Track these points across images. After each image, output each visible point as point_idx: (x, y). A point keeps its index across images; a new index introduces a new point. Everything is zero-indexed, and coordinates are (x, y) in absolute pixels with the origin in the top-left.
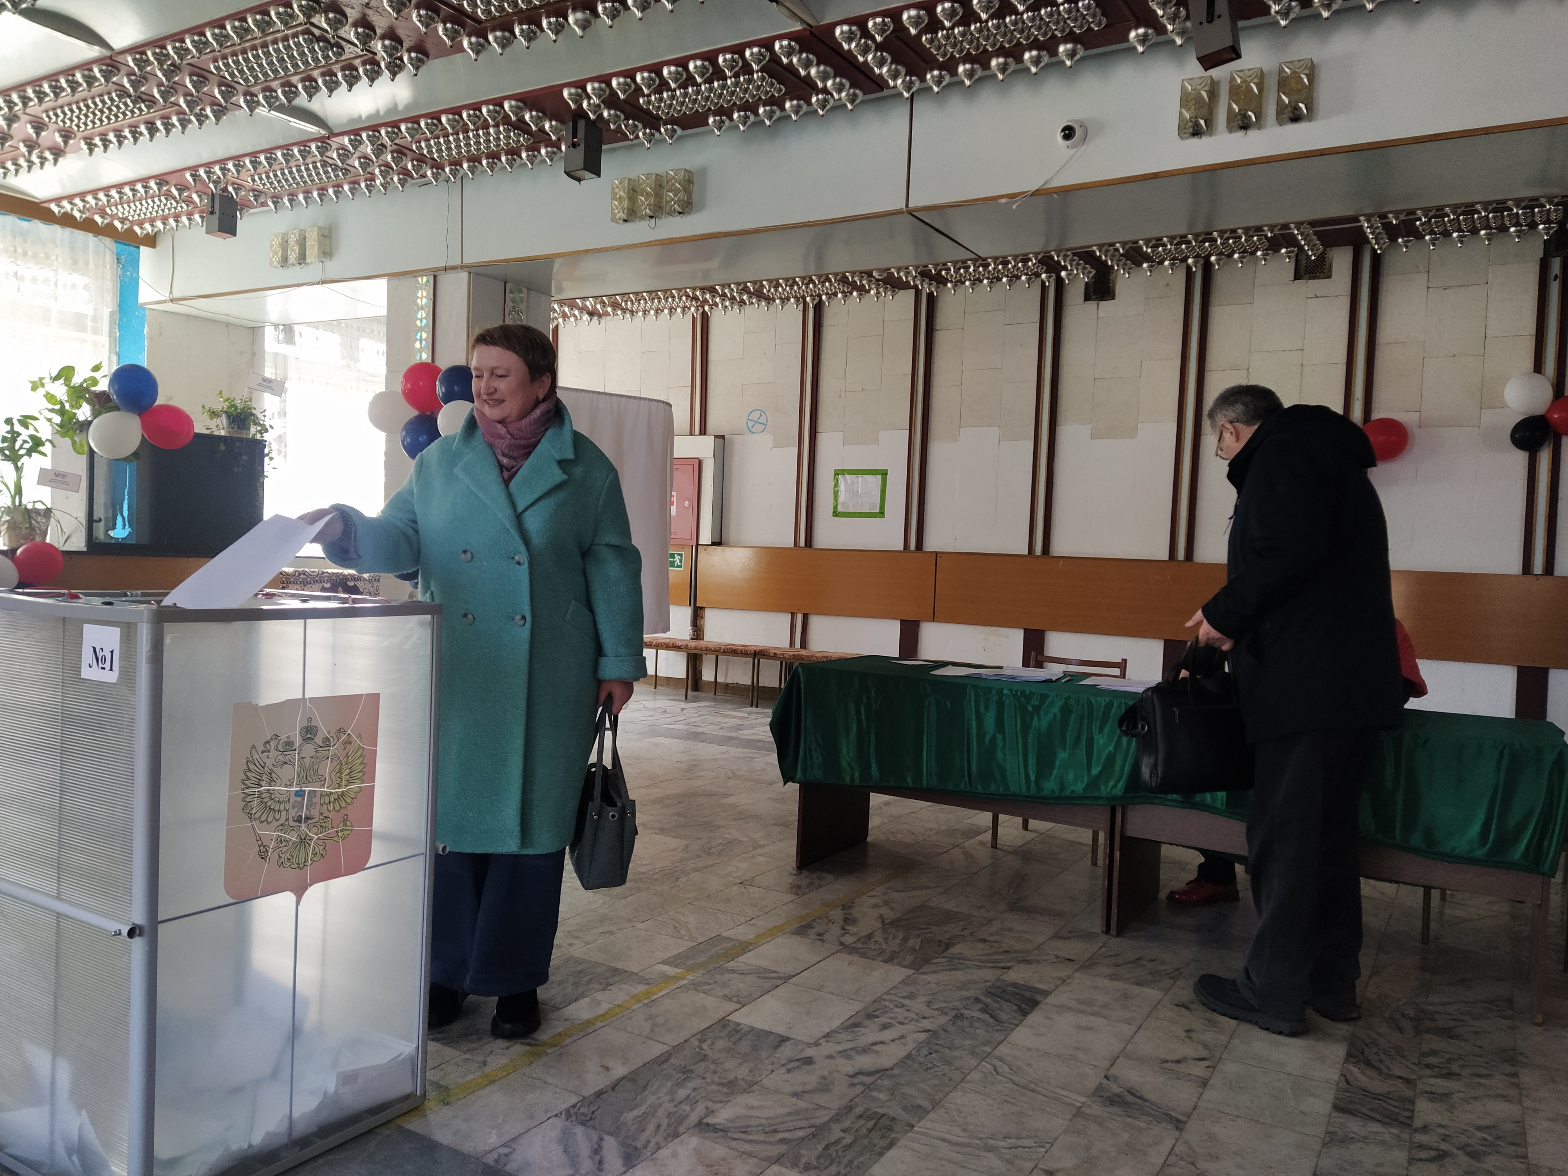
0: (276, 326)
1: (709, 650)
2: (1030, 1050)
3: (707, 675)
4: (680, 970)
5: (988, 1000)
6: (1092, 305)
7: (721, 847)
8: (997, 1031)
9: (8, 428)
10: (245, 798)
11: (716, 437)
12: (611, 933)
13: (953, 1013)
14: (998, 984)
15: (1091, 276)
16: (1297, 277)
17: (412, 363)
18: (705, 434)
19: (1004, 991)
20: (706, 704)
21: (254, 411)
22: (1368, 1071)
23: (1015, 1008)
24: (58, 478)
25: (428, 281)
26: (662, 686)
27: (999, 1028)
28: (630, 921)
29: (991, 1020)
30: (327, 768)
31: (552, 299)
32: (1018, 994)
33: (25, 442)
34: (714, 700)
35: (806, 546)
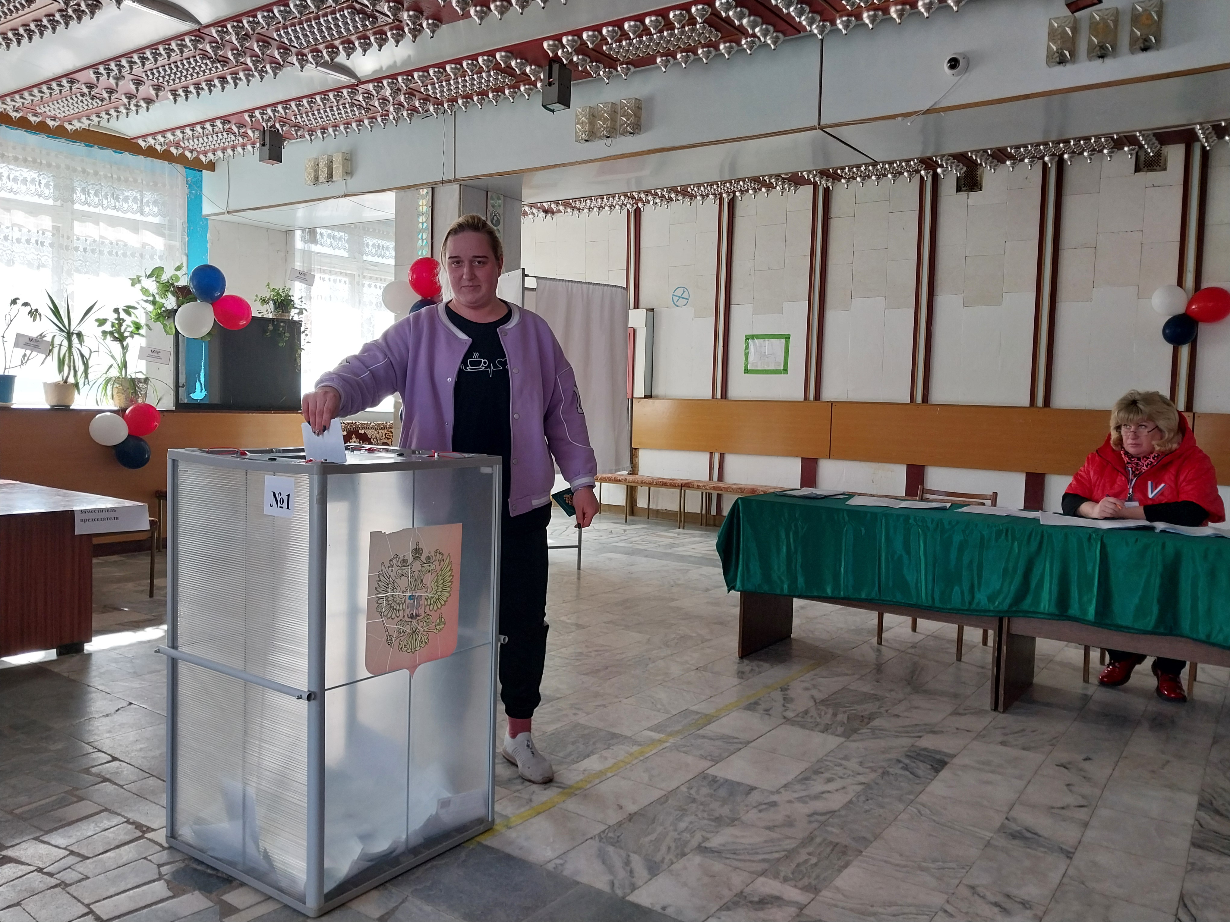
0: (303, 229)
1: (643, 483)
2: (944, 798)
3: (642, 503)
4: (663, 736)
5: (907, 761)
6: (963, 195)
7: (676, 641)
8: (917, 784)
9: (116, 316)
10: (377, 601)
11: (647, 310)
12: (604, 706)
13: (880, 771)
14: (913, 749)
15: (962, 172)
16: (1137, 169)
17: (416, 259)
18: (638, 308)
19: (919, 754)
20: (643, 526)
21: (292, 298)
22: (1218, 818)
23: (929, 767)
24: (154, 354)
25: (427, 193)
26: (605, 511)
27: (918, 781)
28: (616, 697)
29: (911, 776)
30: (428, 579)
31: (523, 203)
32: (930, 756)
33: (128, 326)
34: (648, 523)
35: (722, 398)
